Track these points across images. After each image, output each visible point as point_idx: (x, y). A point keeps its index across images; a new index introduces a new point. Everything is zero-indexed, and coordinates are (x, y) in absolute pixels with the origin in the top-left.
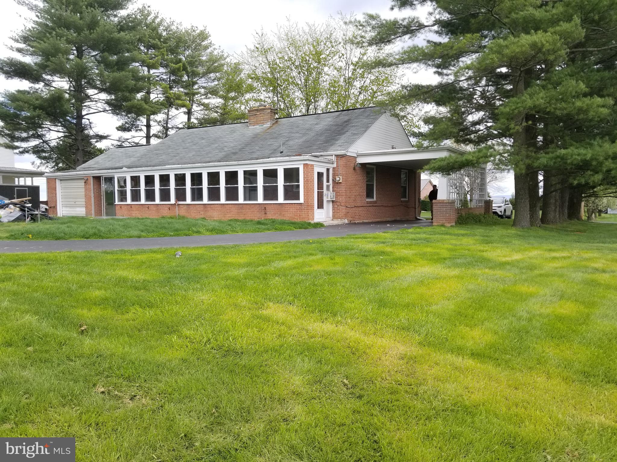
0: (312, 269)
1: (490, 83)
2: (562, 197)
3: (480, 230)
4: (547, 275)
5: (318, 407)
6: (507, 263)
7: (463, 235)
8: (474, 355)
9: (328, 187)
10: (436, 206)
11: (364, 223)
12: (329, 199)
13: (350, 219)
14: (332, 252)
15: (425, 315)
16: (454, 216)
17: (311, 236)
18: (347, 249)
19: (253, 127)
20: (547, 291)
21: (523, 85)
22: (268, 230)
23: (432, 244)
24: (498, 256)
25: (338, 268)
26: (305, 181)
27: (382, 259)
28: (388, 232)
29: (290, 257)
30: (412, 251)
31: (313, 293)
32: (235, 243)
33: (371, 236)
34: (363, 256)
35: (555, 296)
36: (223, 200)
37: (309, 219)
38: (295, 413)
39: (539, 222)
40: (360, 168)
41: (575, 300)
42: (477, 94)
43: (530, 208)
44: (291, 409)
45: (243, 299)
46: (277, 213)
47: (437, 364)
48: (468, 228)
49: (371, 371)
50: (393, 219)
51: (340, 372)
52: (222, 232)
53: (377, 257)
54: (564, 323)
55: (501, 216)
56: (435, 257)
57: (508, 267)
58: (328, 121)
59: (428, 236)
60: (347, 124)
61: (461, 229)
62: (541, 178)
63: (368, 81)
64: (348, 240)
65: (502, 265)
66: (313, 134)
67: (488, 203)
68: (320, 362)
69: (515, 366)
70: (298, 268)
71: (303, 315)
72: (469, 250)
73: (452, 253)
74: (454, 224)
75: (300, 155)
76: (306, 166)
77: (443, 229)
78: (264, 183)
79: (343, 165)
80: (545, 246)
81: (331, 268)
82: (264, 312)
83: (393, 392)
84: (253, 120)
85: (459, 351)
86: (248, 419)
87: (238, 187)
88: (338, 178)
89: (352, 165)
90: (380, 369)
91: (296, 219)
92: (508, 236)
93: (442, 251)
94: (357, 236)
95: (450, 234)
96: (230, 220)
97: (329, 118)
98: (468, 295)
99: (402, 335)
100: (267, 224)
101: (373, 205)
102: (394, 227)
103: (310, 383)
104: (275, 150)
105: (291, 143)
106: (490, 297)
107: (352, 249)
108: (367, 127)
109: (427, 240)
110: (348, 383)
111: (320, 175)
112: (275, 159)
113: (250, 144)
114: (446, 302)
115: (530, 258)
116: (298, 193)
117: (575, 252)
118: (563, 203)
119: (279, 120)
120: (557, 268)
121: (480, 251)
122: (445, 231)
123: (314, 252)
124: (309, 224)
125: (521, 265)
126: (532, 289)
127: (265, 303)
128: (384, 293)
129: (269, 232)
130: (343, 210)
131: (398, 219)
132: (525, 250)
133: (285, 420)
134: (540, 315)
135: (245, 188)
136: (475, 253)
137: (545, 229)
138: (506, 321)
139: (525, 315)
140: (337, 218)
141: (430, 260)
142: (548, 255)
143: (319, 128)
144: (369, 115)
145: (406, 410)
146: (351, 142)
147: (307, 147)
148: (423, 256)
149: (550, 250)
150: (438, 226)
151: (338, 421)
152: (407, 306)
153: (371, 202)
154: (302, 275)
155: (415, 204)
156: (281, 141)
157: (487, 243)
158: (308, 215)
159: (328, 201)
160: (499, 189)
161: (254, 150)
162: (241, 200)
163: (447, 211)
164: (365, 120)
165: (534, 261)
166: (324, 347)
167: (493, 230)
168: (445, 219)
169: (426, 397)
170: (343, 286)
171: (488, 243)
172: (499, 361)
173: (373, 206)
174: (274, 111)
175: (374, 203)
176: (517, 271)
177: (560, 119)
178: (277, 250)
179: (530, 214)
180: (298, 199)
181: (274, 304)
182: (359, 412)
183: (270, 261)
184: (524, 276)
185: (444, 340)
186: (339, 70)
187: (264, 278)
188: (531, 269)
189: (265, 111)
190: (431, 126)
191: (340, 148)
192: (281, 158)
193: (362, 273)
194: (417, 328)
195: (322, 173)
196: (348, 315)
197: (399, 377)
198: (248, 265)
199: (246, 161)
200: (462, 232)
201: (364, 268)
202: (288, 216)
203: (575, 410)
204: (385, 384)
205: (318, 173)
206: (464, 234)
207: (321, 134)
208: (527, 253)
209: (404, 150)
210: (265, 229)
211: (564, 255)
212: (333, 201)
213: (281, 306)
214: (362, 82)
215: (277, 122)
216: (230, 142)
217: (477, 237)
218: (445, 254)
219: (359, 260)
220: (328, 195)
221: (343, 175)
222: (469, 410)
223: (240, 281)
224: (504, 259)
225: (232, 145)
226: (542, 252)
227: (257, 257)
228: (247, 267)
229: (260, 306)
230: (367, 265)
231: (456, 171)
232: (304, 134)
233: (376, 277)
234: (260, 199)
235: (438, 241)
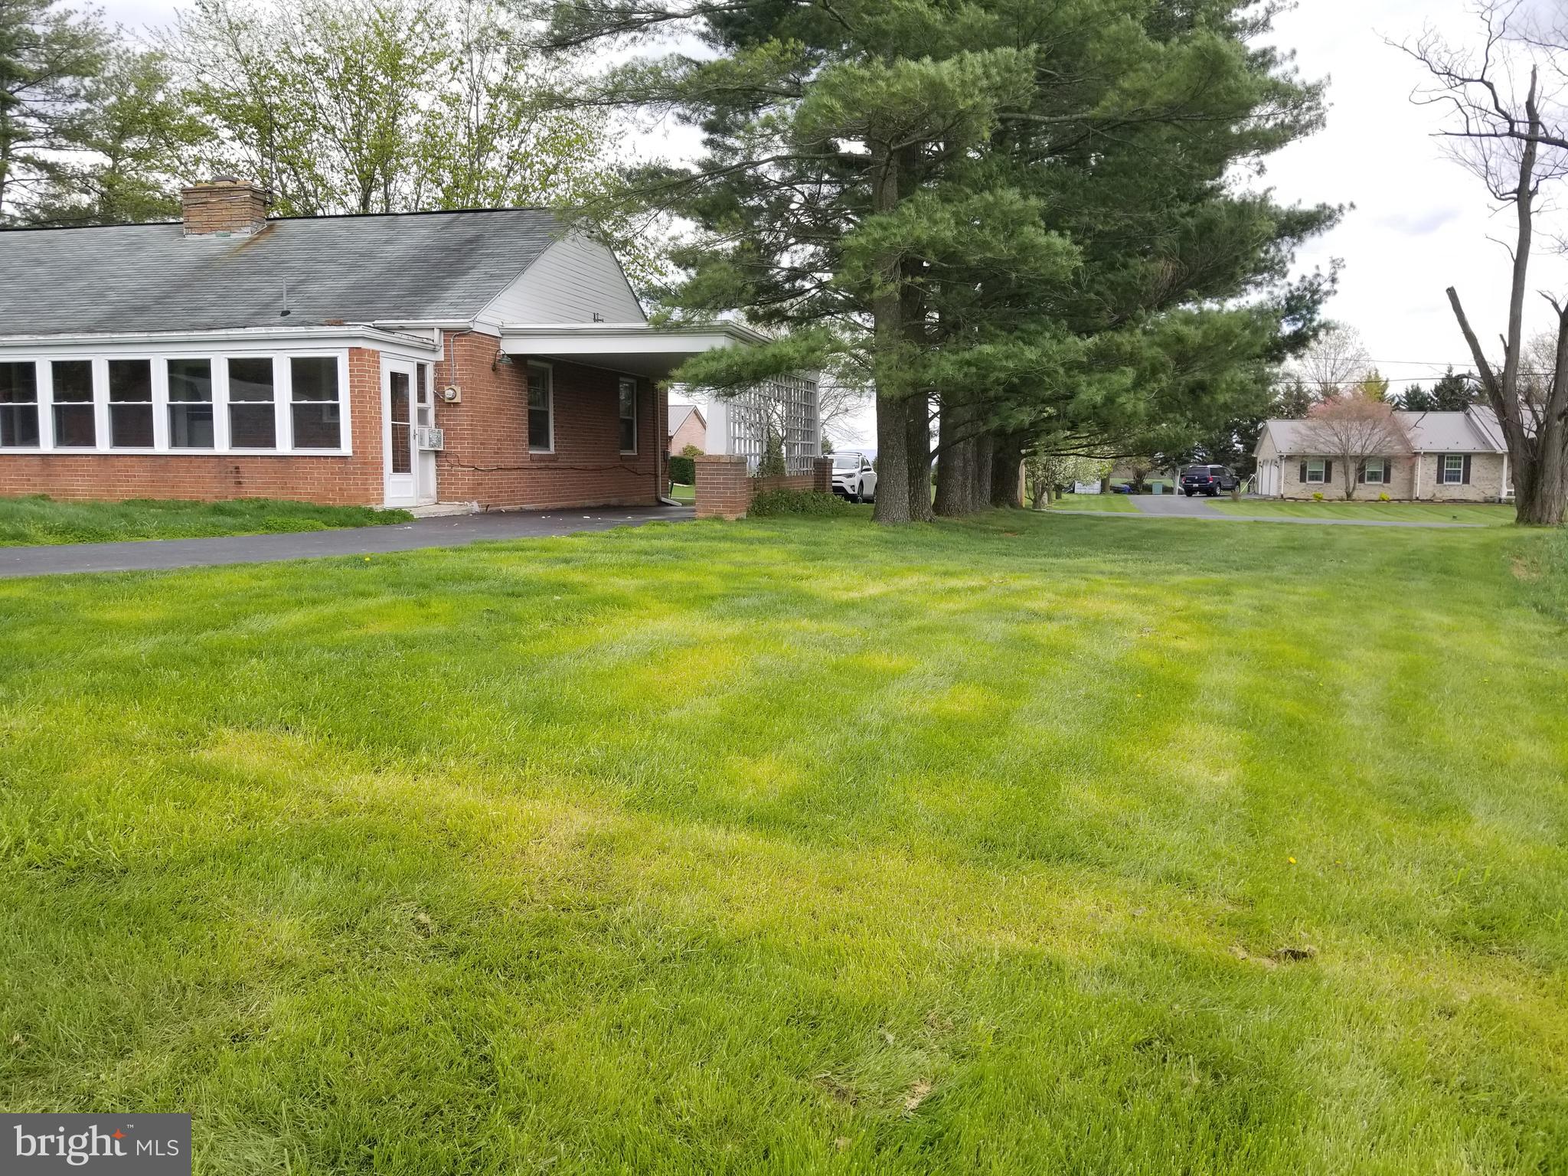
0: (362, 632)
1: (826, 177)
2: (979, 455)
3: (800, 530)
4: (931, 630)
5: (336, 994)
6: (852, 605)
7: (761, 541)
8: (755, 820)
9: (422, 414)
10: (702, 470)
11: (523, 513)
12: (426, 447)
13: (487, 501)
14: (425, 586)
15: (648, 733)
16: (744, 496)
17: (369, 546)
18: (468, 577)
19: (197, 238)
20: (929, 665)
21: (895, 188)
22: (245, 528)
23: (686, 564)
24: (834, 589)
25: (438, 628)
26: (356, 397)
27: (557, 602)
28: (581, 536)
29: (300, 603)
30: (636, 582)
31: (357, 696)
32: (134, 568)
33: (535, 544)
34: (508, 595)
35: (943, 674)
36: (103, 443)
37: (368, 501)
38: (269, 1016)
39: (928, 510)
40: (511, 366)
41: (985, 683)
42: (795, 199)
43: (910, 478)
44: (258, 1007)
45: (138, 723)
46: (275, 483)
47: (663, 850)
48: (775, 524)
49: (494, 886)
50: (601, 502)
51: (409, 897)
52: (99, 536)
53: (545, 597)
54: (956, 734)
55: (853, 498)
56: (691, 595)
57: (853, 613)
58: (418, 236)
59: (680, 544)
60: (472, 249)
61: (760, 527)
62: (934, 408)
63: (531, 141)
64: (474, 555)
65: (841, 609)
66: (377, 268)
67: (823, 467)
68: (356, 876)
69: (841, 839)
70: (320, 631)
71: (320, 756)
72: (770, 576)
73: (731, 585)
74: (744, 515)
75: (340, 324)
76: (355, 355)
77: (718, 526)
78: (233, 397)
79: (463, 356)
80: (936, 565)
81: (417, 630)
82: (206, 756)
83: (547, 931)
84: (197, 217)
85: (719, 814)
86: (127, 1046)
87: (150, 407)
88: (452, 392)
89: (489, 359)
90: (519, 877)
91: (330, 499)
92: (860, 543)
93: (709, 578)
94: (497, 545)
95: (733, 539)
96: (128, 503)
97: (422, 227)
98: (756, 682)
99: (587, 789)
100: (242, 514)
101: (548, 464)
102: (599, 522)
103: (323, 934)
104: (267, 305)
105: (314, 288)
106: (804, 684)
107: (483, 579)
108: (526, 261)
109: (677, 554)
110: (428, 921)
111: (398, 381)
112: (263, 330)
113: (190, 286)
114: (703, 701)
115: (901, 592)
116: (336, 428)
117: (996, 576)
118: (981, 468)
119: (279, 223)
120: (955, 613)
121: (794, 577)
122: (721, 531)
123: (372, 588)
124: (369, 514)
125: (881, 608)
126: (897, 662)
127: (211, 729)
128: (552, 686)
129: (247, 534)
130: (467, 478)
131: (614, 501)
132: (892, 575)
133: (238, 1038)
134: (910, 719)
135: (172, 409)
136: (783, 583)
137: (943, 527)
138: (833, 738)
139: (876, 720)
140: (449, 499)
141: (677, 601)
142: (940, 583)
143: (396, 251)
144: (530, 230)
145: (574, 972)
146: (483, 297)
147: (360, 303)
148: (662, 592)
149: (946, 574)
150: (707, 519)
151: (390, 1019)
152: (608, 715)
153: (541, 458)
154: (330, 651)
155: (656, 467)
156: (284, 281)
157: (812, 560)
158: (367, 490)
159: (423, 453)
160: (852, 435)
161: (201, 304)
162: (162, 444)
163: (727, 484)
164: (522, 242)
165: (910, 598)
166: (371, 836)
167: (830, 529)
168: (722, 502)
169: (626, 933)
170: (445, 675)
171: (815, 558)
172: (809, 829)
173: (547, 468)
174: (262, 197)
175: (550, 461)
176: (870, 622)
177: (974, 275)
178: (263, 584)
179: (910, 492)
180: (335, 443)
181: (238, 730)
182: (448, 992)
183: (235, 617)
184: (884, 634)
185: (688, 791)
186: (453, 101)
187: (214, 663)
188: (900, 617)
189: (236, 193)
190: (692, 272)
191: (453, 311)
192: (284, 329)
193: (503, 638)
194: (625, 766)
195: (405, 377)
196: (449, 748)
197: (566, 893)
198: (168, 626)
199: (175, 334)
200: (761, 533)
201: (508, 628)
202: (307, 490)
203: (958, 925)
204: (530, 913)
205: (394, 376)
206: (764, 539)
207: (401, 271)
208: (896, 580)
209: (621, 325)
210: (234, 528)
211: (973, 584)
212: (436, 452)
213: (257, 735)
214: (516, 142)
215: (271, 227)
216: (128, 276)
217: (792, 546)
218: (715, 585)
219: (497, 607)
220: (423, 436)
221: (462, 384)
222: (725, 951)
223: (136, 673)
224: (845, 596)
225: (132, 285)
226: (927, 579)
227: (199, 604)
228: (165, 633)
229: (195, 738)
230: (517, 620)
231: (750, 386)
232: (353, 267)
233: (539, 648)
234: (222, 443)
235: (703, 556)
